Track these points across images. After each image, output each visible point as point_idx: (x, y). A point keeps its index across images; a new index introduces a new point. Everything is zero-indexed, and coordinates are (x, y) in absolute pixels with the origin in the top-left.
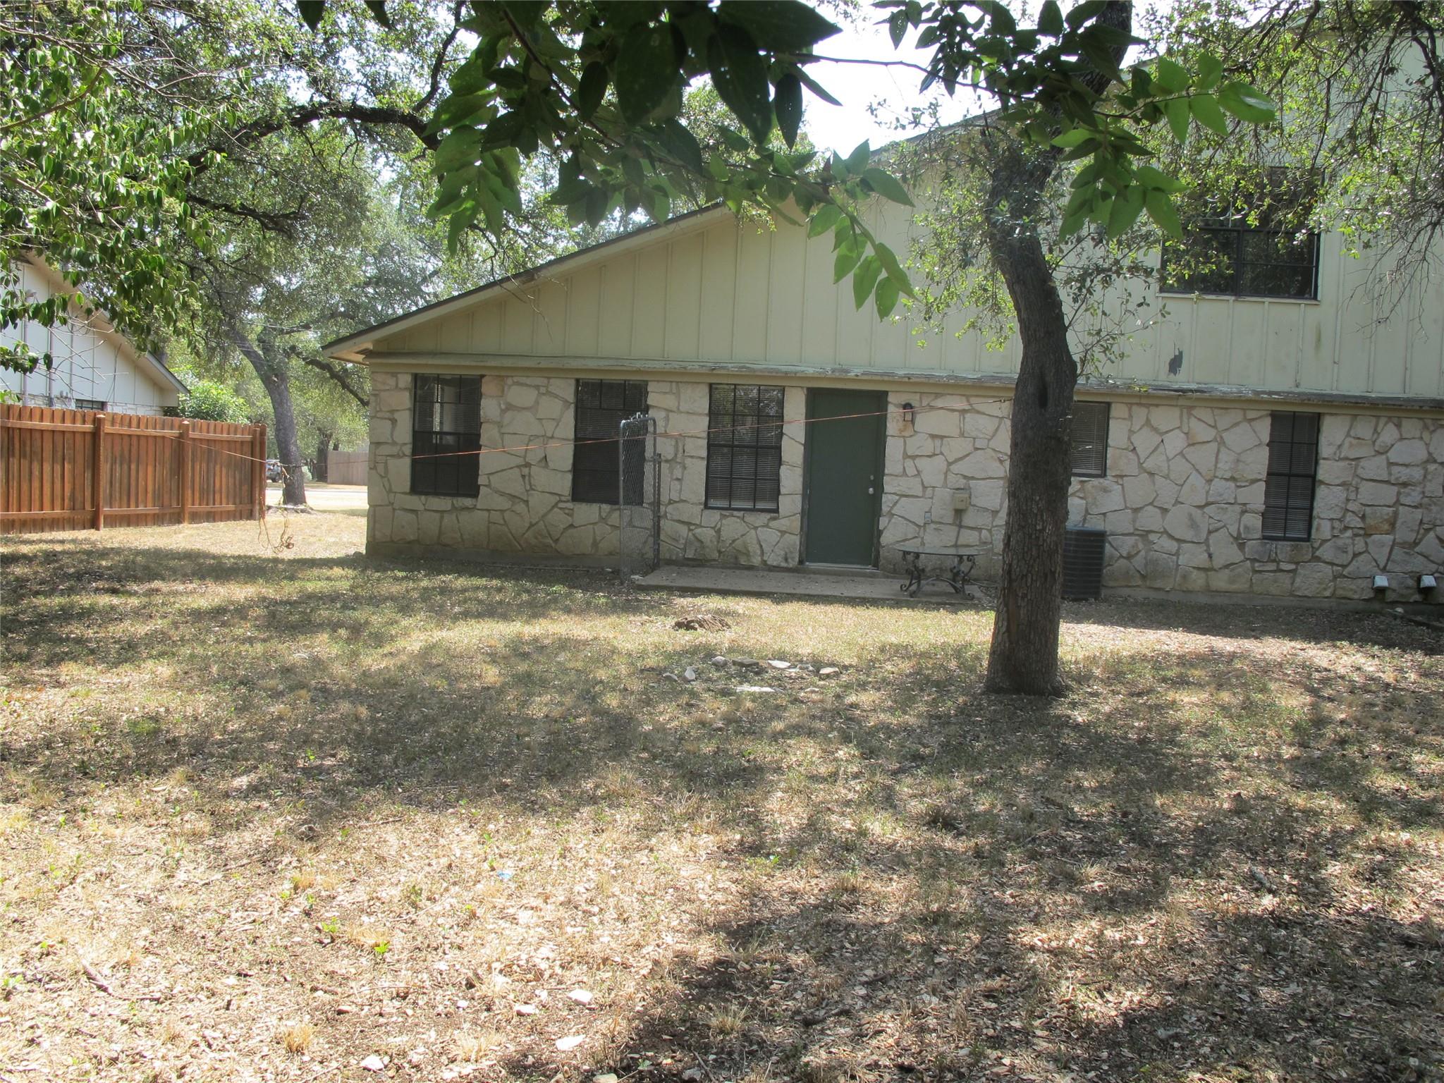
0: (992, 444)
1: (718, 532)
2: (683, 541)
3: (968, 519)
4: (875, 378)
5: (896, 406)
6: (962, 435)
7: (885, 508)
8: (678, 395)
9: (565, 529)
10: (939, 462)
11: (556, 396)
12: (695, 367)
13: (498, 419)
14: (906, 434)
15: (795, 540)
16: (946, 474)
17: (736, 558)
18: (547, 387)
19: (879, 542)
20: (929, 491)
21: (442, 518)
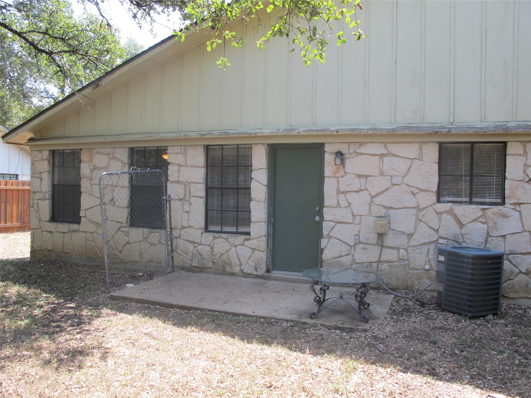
0: (406, 180)
1: (212, 248)
2: (191, 254)
3: (389, 240)
4: (312, 133)
5: (330, 153)
6: (382, 174)
7: (325, 232)
8: (185, 155)
9: (125, 244)
10: (364, 197)
11: (118, 159)
12: (194, 135)
13: (89, 176)
14: (338, 175)
15: (262, 256)
16: (370, 205)
17: (224, 267)
18: (113, 154)
19: (321, 258)
20: (357, 219)
21: (64, 236)
